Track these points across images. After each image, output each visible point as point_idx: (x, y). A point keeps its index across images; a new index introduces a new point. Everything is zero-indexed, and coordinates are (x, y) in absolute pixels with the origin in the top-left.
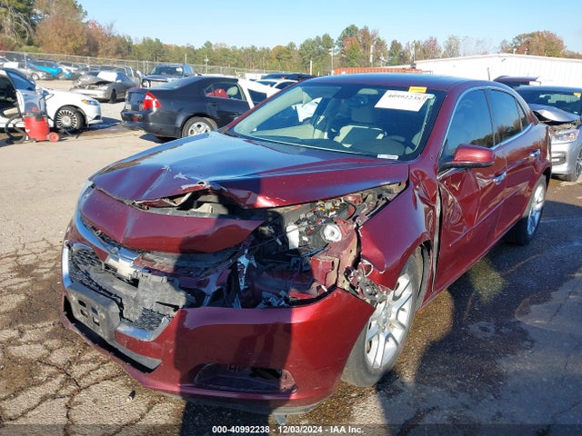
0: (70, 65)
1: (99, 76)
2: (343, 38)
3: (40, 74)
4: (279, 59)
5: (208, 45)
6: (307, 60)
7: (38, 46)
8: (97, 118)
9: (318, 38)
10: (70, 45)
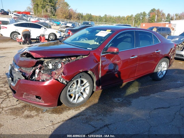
0: (63, 21)
1: (67, 25)
2: (150, 13)
3: (55, 24)
4: (128, 20)
5: (106, 15)
6: (137, 20)
7: (56, 16)
8: (60, 37)
9: (141, 13)
10: (64, 16)
